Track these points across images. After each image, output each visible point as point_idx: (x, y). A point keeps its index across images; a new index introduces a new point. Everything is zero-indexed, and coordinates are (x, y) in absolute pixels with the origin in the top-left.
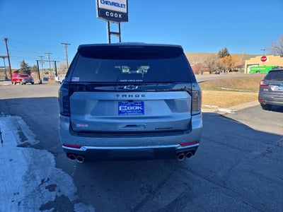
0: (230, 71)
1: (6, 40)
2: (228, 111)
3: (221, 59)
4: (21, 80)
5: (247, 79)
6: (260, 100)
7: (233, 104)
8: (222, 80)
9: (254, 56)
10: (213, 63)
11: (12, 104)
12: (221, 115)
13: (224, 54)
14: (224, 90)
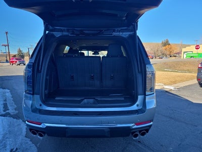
0: (171, 56)
1: (7, 33)
2: (172, 88)
3: (164, 48)
4: (16, 62)
5: (185, 63)
6: (198, 79)
7: (175, 82)
8: (165, 63)
9: (189, 46)
10: (157, 50)
11: (6, 80)
12: (167, 92)
13: (166, 44)
14: (166, 71)
